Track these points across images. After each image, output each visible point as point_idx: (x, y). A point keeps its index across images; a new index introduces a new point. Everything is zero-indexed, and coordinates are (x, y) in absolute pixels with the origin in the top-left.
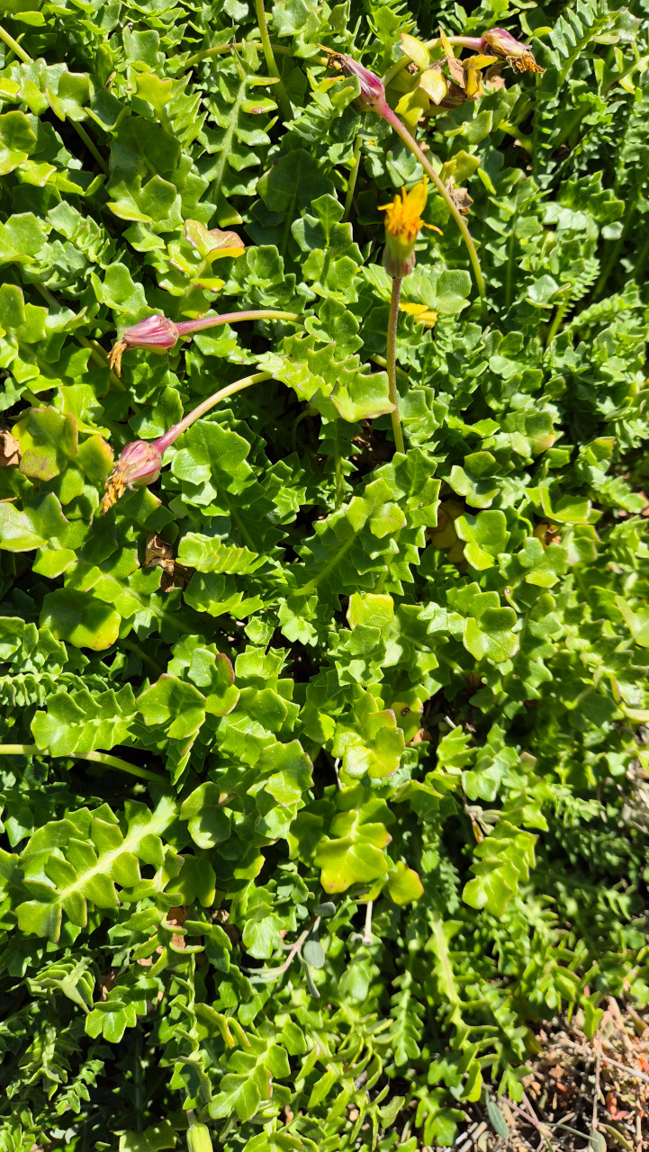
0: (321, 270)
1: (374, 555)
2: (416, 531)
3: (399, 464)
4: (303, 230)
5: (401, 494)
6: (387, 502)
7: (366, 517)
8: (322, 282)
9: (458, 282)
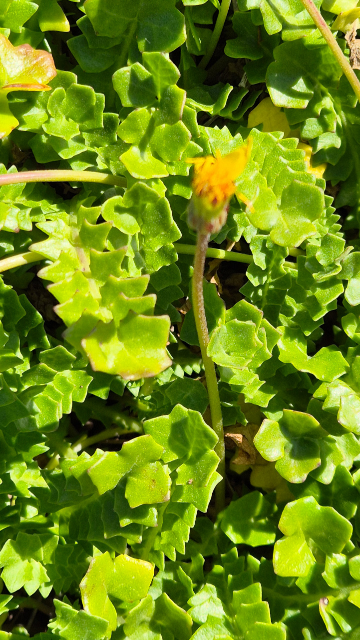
0: (143, 132)
1: (125, 522)
2: (184, 506)
3: (179, 419)
4: (127, 81)
5: (174, 457)
6: (153, 461)
7: (120, 476)
8: (142, 146)
9: (308, 201)
